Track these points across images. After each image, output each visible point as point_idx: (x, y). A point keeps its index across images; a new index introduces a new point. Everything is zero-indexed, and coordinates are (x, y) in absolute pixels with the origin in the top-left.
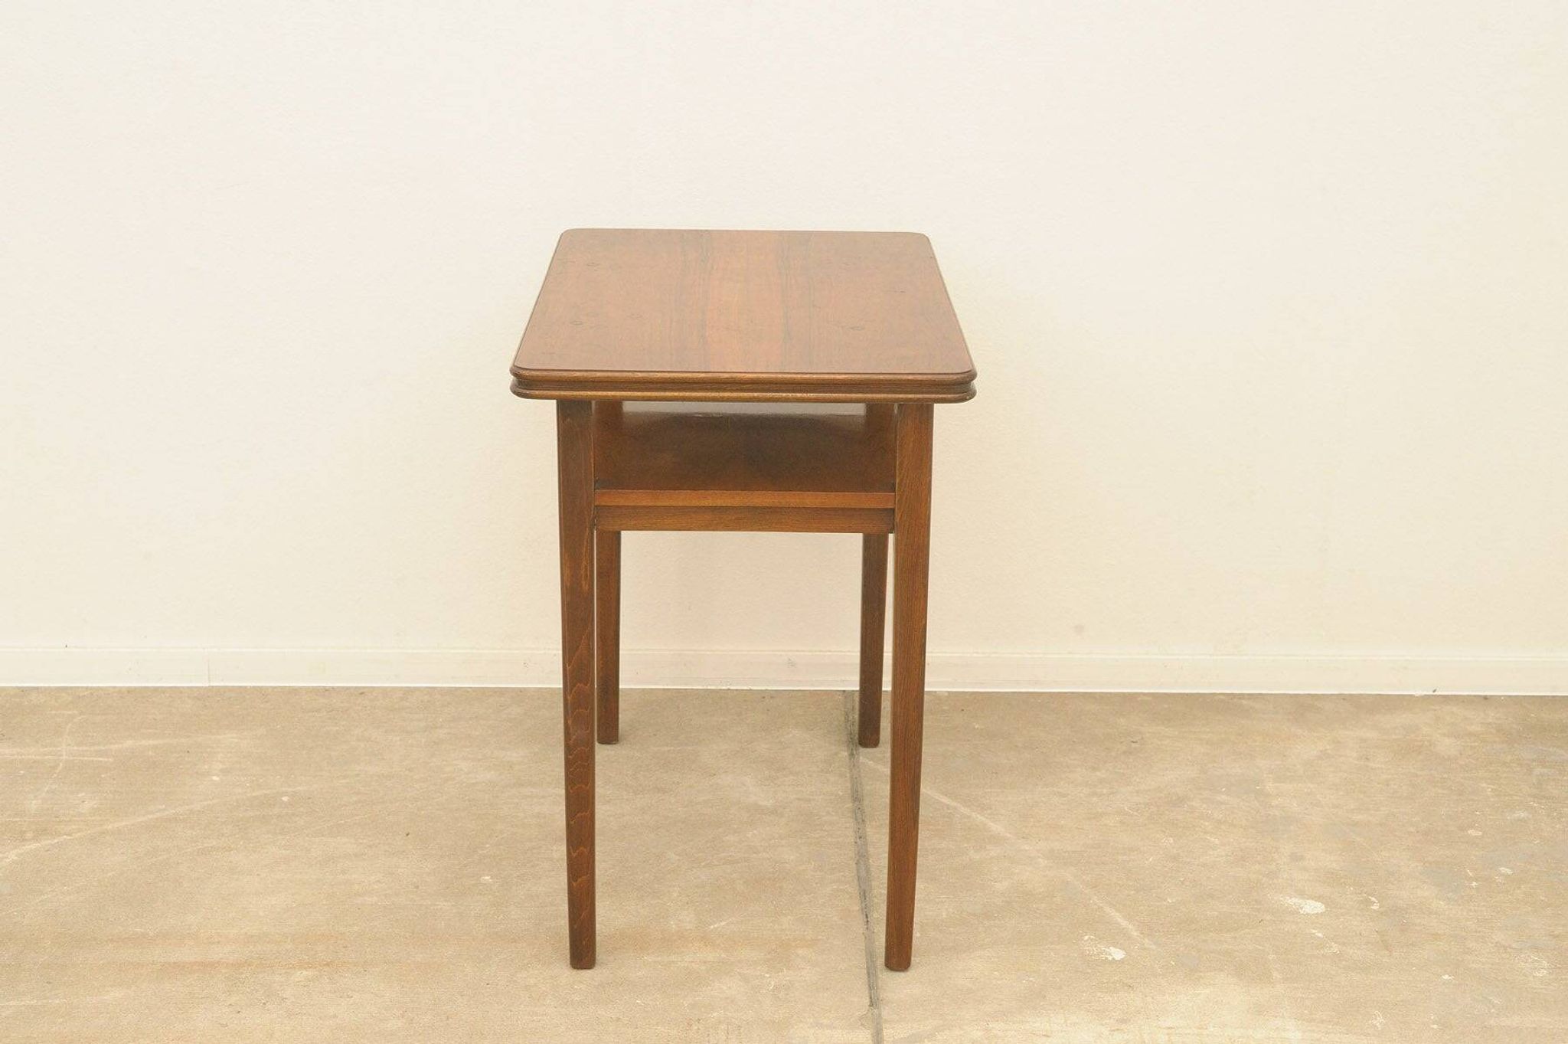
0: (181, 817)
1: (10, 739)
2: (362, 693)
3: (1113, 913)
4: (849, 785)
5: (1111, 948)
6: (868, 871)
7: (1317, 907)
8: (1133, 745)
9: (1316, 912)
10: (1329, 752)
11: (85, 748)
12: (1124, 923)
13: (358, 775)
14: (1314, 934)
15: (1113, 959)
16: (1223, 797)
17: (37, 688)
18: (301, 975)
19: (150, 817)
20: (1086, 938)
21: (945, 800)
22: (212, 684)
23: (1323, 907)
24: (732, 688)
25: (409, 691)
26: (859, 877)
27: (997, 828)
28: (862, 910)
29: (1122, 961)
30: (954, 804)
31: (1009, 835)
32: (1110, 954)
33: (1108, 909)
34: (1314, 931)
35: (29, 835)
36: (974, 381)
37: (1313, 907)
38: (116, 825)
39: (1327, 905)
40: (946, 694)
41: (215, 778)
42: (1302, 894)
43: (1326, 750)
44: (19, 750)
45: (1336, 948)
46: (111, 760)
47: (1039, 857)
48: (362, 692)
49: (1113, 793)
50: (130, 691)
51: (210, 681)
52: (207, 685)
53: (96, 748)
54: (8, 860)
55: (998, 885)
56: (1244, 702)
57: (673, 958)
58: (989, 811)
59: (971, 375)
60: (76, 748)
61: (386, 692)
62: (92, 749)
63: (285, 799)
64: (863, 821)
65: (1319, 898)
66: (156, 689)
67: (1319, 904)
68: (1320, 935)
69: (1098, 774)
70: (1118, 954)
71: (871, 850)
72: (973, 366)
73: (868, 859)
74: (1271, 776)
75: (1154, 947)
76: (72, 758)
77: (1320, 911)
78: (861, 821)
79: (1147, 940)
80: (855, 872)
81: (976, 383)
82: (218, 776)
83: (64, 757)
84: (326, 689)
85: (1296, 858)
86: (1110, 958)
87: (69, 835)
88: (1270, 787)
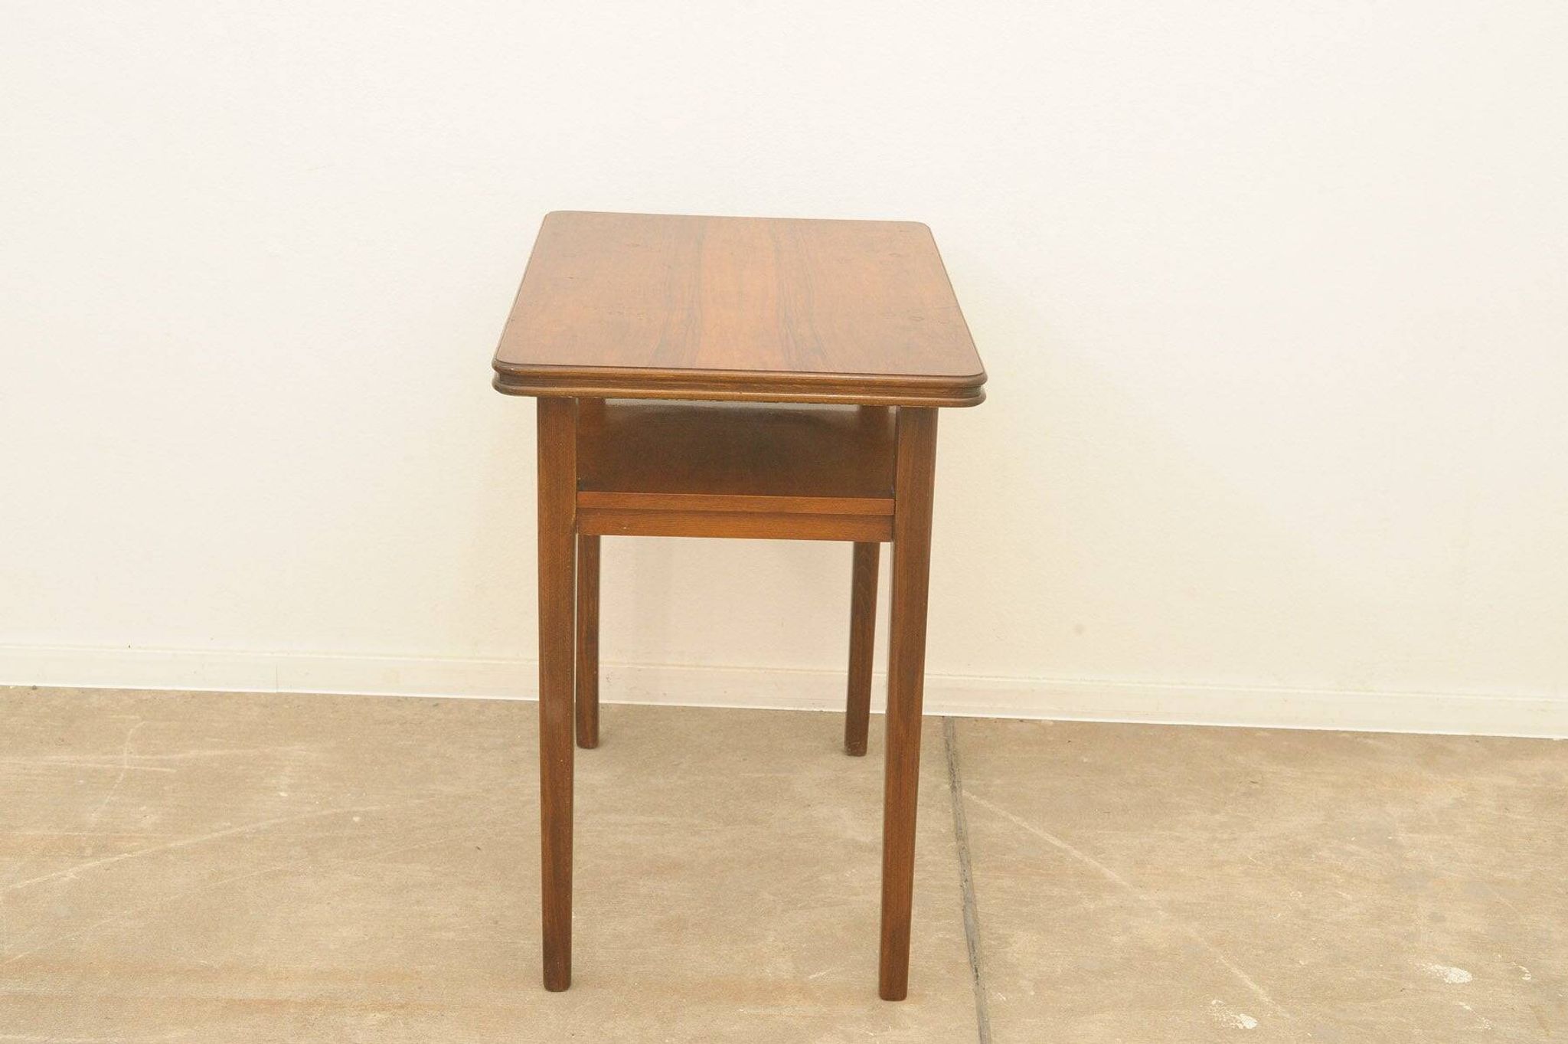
0: (248, 836)
1: (70, 744)
2: (437, 705)
3: (1242, 975)
4: (952, 821)
5: (1241, 1015)
6: (976, 920)
7: (1465, 977)
8: (1254, 786)
9: (1462, 981)
10: (1464, 799)
11: (148, 757)
12: (1254, 987)
13: (432, 795)
14: (1461, 1006)
15: (1244, 1027)
16: (1354, 847)
17: (98, 690)
18: (374, 1018)
19: (216, 835)
20: (1214, 1002)
21: (1057, 842)
22: (280, 691)
23: (1470, 976)
24: (824, 710)
25: (485, 704)
26: (966, 925)
27: (1112, 875)
28: (971, 963)
29: (1254, 1031)
30: (1064, 846)
31: (1124, 883)
32: (1241, 1022)
33: (1235, 971)
34: (1461, 1003)
35: (89, 851)
36: (984, 385)
37: (1458, 976)
38: (179, 844)
39: (1473, 973)
40: (1052, 723)
41: (282, 794)
42: (1445, 960)
43: (1462, 798)
44: (78, 757)
45: (1486, 1024)
46: (174, 771)
47: (1159, 909)
48: (437, 703)
49: (1235, 839)
50: (194, 695)
51: (277, 688)
52: (275, 691)
53: (159, 757)
54: (65, 879)
55: (1115, 939)
56: (1370, 741)
57: (770, 1011)
58: (1102, 856)
59: (980, 379)
60: (137, 757)
61: (461, 704)
62: (155, 757)
63: (356, 819)
64: (968, 862)
65: (1463, 966)
66: (221, 695)
67: (1464, 973)
68: (1468, 1008)
69: (1217, 817)
70: (1250, 1023)
71: (979, 895)
72: (983, 369)
73: (975, 905)
74: (1403, 825)
75: (1288, 1016)
76: (133, 768)
77: (1466, 980)
78: (965, 862)
79: (1279, 1007)
80: (963, 920)
81: (985, 387)
82: (286, 791)
83: (127, 767)
84: (398, 700)
85: (1436, 919)
86: (1241, 1027)
87: (130, 852)
88: (1403, 837)
